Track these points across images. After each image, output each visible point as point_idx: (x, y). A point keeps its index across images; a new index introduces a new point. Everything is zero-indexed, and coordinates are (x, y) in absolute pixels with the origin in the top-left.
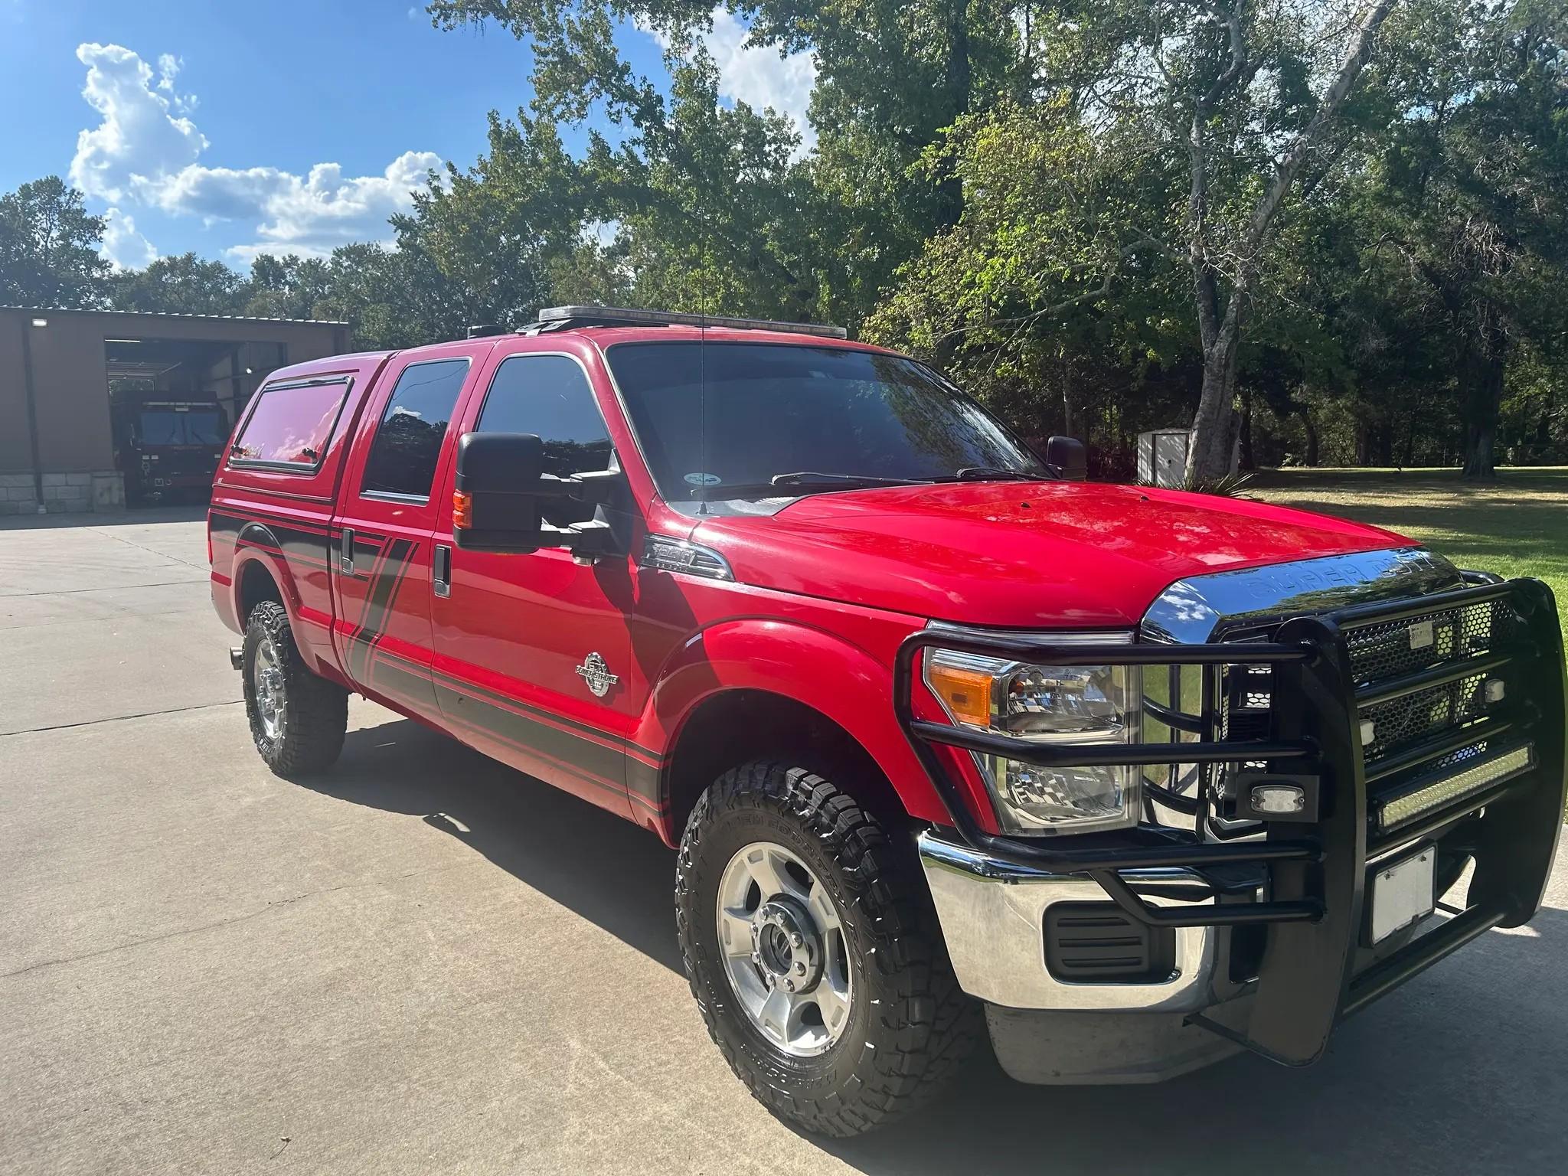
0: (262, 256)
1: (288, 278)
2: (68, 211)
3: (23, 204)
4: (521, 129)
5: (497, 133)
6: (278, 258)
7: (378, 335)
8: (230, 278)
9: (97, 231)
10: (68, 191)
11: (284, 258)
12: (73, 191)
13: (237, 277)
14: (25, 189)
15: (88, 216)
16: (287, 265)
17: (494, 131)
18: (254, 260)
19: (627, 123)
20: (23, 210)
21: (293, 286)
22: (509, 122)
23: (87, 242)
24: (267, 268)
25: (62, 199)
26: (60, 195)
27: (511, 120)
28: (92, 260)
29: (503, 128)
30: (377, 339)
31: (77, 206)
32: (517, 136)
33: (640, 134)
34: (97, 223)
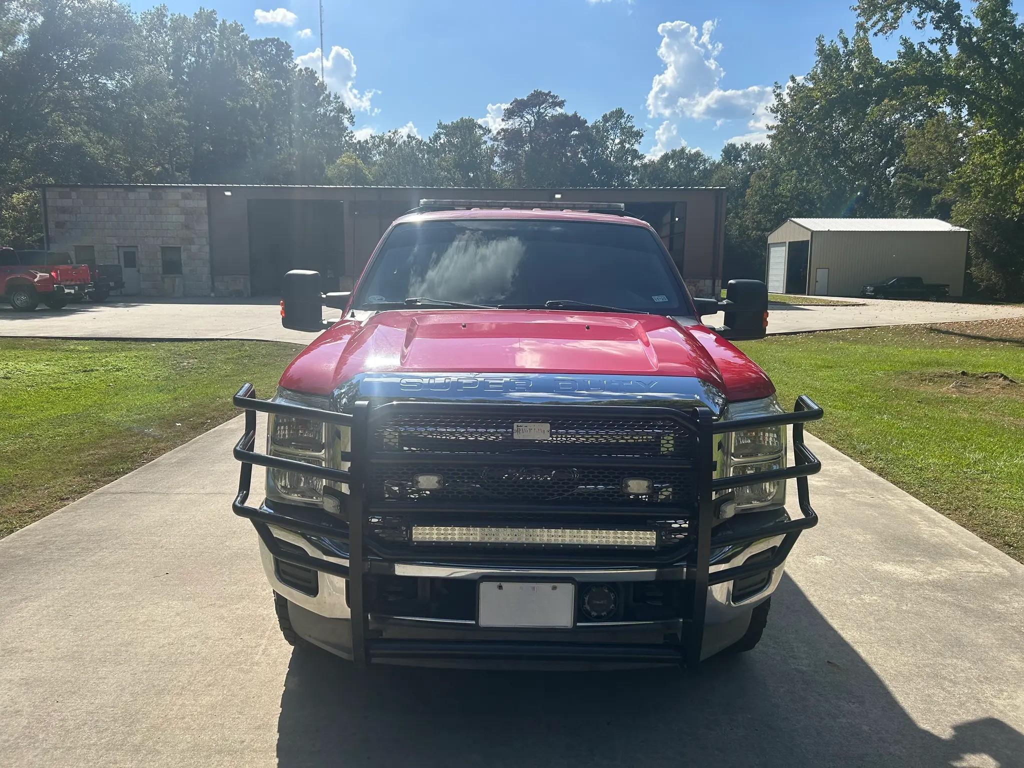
0: (728, 145)
1: (743, 157)
2: (625, 128)
3: (603, 125)
4: (840, 45)
5: (821, 51)
6: (738, 146)
7: (789, 191)
8: (705, 160)
9: (638, 138)
10: (626, 116)
11: (742, 145)
12: (629, 115)
13: (709, 159)
14: (605, 116)
15: (635, 129)
16: (743, 149)
17: (819, 50)
18: (723, 147)
19: (930, 27)
20: (603, 129)
21: (744, 162)
22: (832, 41)
23: (633, 145)
24: (731, 153)
25: (623, 121)
26: (621, 118)
27: (832, 40)
28: (636, 155)
29: (827, 47)
30: (788, 194)
31: (629, 124)
32: (836, 51)
33: (938, 34)
34: (639, 133)
